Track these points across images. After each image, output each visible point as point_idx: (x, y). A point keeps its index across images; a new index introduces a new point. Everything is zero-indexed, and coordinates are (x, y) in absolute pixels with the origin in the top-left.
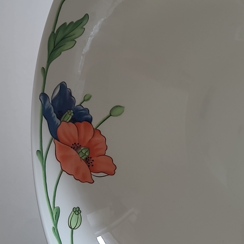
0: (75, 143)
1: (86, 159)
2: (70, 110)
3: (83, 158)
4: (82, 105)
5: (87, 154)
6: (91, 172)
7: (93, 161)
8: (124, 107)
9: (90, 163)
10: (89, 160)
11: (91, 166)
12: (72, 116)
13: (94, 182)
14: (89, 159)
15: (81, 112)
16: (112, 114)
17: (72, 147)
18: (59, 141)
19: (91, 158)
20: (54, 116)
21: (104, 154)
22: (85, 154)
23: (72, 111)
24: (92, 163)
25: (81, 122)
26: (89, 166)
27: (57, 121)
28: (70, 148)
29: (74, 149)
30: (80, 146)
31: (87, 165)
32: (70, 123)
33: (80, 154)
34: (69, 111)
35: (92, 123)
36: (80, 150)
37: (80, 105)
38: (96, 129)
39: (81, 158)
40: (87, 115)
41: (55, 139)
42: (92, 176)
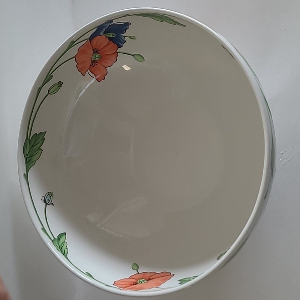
0: (97, 49)
1: (94, 61)
2: (116, 34)
3: (93, 59)
4: (125, 37)
5: (97, 59)
6: (89, 69)
7: (96, 65)
8: (144, 60)
9: (93, 65)
10: (94, 62)
11: (92, 66)
12: (113, 37)
13: (85, 75)
14: (96, 62)
15: (121, 39)
16: (134, 56)
17: (93, 49)
18: (90, 42)
19: (97, 62)
20: (103, 31)
21: (106, 67)
22: (96, 58)
23: (116, 35)
24: (94, 65)
25: (114, 43)
26: (91, 65)
27: (102, 33)
28: (92, 49)
29: (93, 51)
30: (99, 52)
31: (91, 63)
32: (107, 39)
33: (93, 56)
34: (114, 34)
35: (119, 49)
36: (96, 54)
37: (124, 37)
38: (117, 53)
39: (92, 58)
40: (121, 43)
41: (90, 40)
42: (87, 72)
